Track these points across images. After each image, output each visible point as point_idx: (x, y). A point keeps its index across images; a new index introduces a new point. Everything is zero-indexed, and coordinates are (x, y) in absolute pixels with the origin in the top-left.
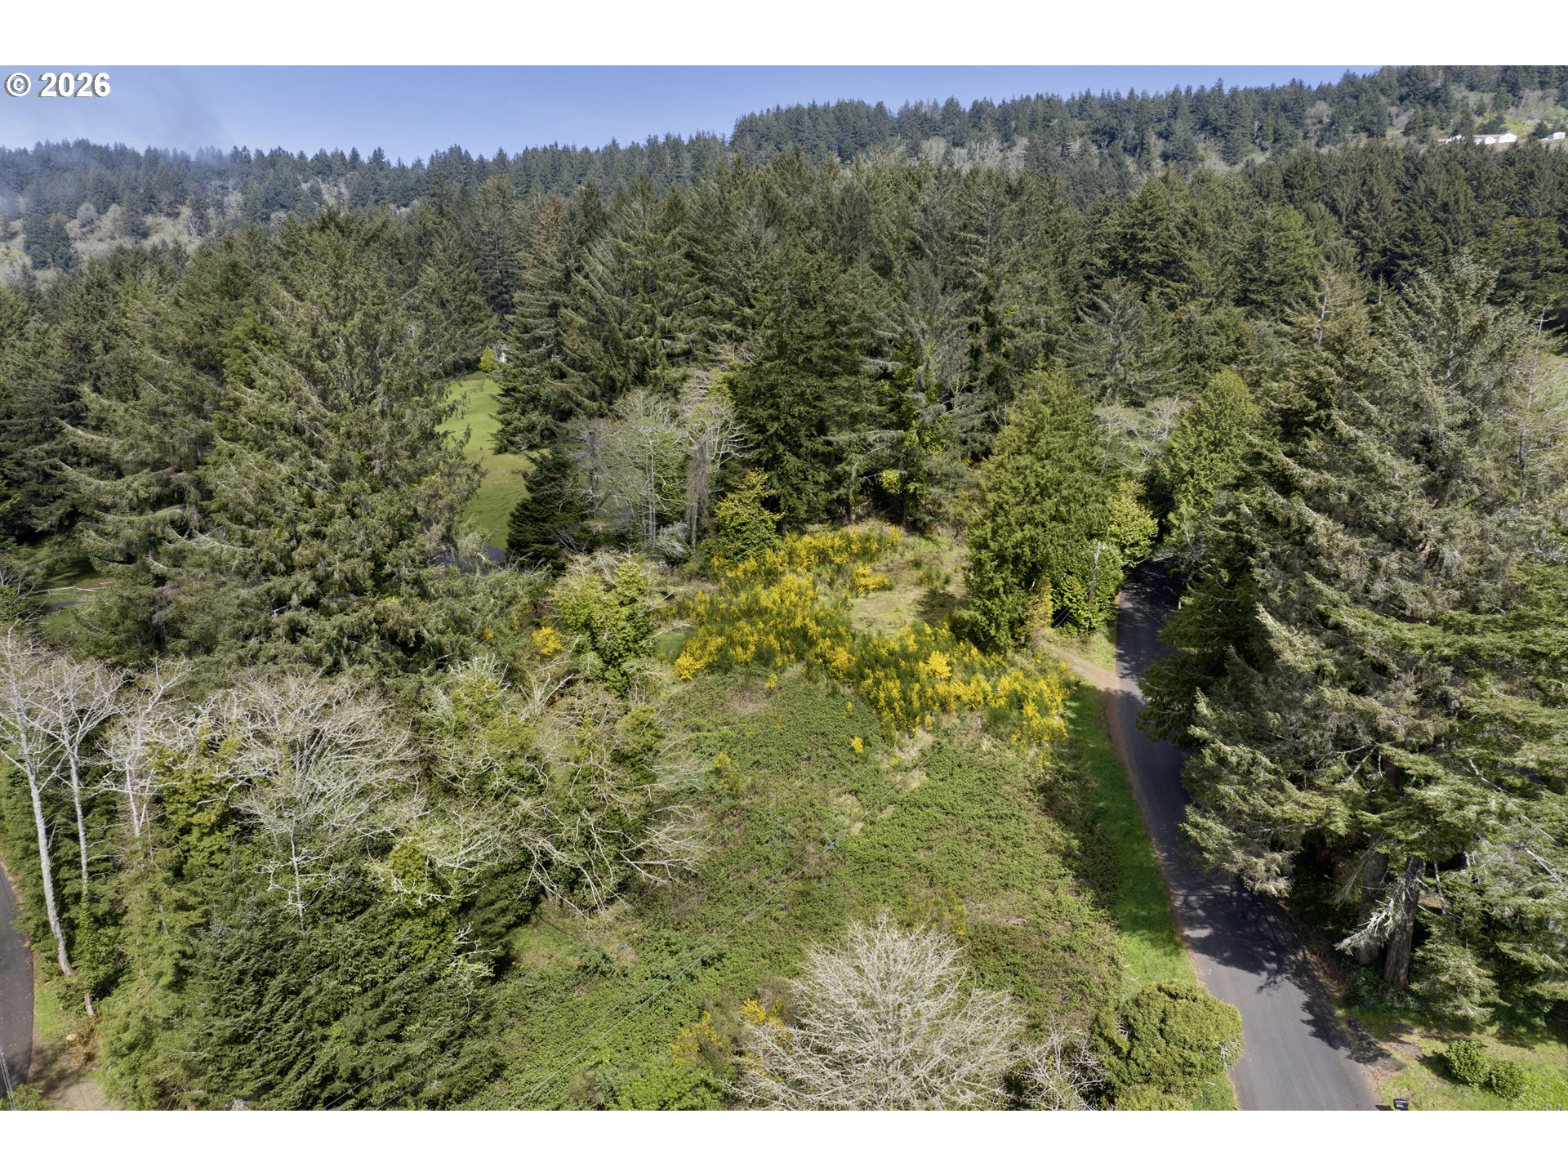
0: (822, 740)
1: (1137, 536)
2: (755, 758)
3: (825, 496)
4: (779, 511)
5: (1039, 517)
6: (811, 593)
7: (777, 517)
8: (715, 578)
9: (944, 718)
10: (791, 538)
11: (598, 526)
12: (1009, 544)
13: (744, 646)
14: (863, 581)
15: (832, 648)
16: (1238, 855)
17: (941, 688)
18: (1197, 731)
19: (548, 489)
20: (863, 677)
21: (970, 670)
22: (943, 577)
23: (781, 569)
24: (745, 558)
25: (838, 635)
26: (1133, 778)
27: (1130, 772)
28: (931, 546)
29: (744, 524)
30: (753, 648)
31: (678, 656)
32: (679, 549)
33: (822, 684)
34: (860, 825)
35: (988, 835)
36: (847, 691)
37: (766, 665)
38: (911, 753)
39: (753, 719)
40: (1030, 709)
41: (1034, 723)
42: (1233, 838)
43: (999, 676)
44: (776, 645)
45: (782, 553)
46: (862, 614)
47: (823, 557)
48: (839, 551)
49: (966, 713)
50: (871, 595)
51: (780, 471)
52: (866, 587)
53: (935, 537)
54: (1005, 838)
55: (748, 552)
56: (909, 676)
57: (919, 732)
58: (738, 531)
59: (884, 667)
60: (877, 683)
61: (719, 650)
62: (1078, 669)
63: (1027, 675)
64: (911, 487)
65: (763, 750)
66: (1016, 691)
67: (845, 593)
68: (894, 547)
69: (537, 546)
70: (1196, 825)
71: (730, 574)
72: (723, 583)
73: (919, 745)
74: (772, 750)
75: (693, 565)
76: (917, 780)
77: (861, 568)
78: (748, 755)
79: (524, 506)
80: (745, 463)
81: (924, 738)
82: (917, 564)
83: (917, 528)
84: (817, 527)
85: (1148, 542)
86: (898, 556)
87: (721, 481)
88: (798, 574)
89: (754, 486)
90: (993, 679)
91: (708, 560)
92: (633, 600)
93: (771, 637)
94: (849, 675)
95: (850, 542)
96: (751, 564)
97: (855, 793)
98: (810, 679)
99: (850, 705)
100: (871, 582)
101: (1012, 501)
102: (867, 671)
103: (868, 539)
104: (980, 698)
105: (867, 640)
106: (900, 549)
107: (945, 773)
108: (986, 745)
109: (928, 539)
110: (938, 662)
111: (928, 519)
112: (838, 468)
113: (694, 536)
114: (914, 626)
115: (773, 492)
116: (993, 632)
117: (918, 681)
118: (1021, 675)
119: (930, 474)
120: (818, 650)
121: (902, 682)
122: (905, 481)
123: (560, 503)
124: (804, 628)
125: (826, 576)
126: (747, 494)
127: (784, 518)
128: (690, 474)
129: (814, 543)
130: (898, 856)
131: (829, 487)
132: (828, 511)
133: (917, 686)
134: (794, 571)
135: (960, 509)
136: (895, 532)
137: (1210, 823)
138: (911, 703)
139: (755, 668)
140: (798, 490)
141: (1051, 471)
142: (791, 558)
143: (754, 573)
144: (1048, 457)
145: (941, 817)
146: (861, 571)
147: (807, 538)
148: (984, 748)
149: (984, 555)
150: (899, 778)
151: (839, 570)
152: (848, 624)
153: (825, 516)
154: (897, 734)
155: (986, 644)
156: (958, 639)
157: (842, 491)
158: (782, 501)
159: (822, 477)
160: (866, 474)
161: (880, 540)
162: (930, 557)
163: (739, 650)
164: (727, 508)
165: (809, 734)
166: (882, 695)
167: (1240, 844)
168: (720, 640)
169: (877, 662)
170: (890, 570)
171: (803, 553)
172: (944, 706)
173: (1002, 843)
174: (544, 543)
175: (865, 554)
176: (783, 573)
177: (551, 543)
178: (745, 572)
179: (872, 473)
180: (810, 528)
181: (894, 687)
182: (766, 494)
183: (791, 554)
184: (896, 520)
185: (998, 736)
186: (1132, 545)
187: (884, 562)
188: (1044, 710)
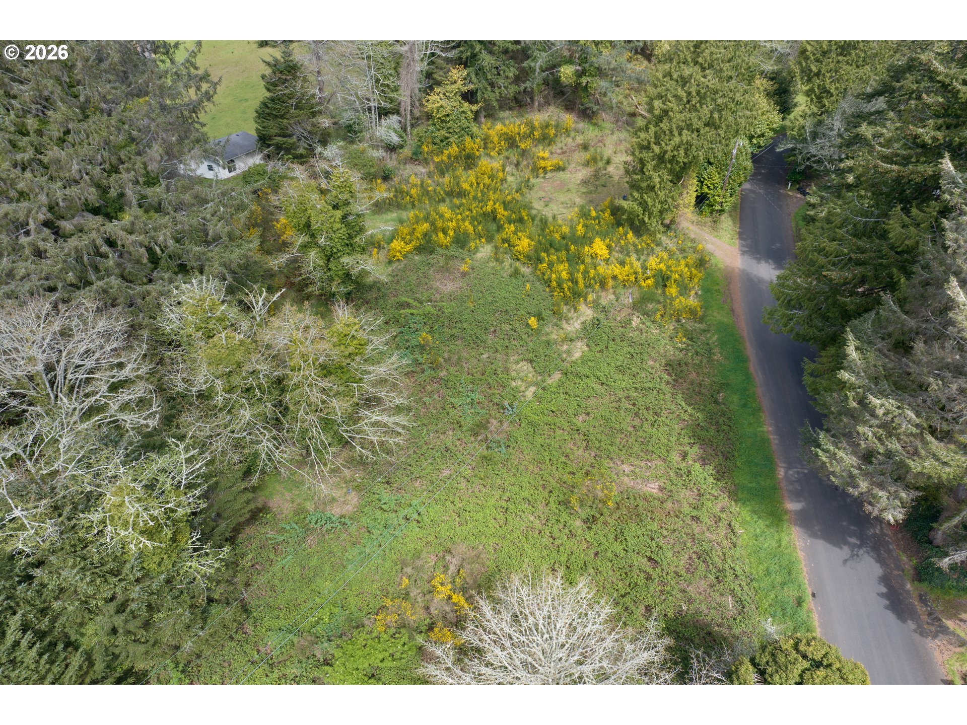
0: (505, 317)
1: (764, 128)
2: (451, 332)
3: (513, 89)
4: (477, 102)
5: (697, 124)
6: (501, 175)
7: (475, 108)
8: (426, 162)
9: (603, 294)
10: (486, 123)
11: (325, 122)
12: (669, 148)
13: (445, 232)
14: (542, 164)
15: (515, 233)
16: (864, 485)
17: (601, 269)
18: (845, 375)
19: (281, 90)
20: (540, 260)
21: (625, 251)
22: (605, 158)
23: (477, 153)
24: (449, 144)
25: (521, 220)
26: (750, 351)
27: (748, 345)
28: (597, 132)
29: (448, 115)
30: (451, 233)
31: (392, 241)
32: (395, 139)
33: (507, 264)
34: (533, 389)
35: (634, 405)
36: (526, 270)
37: (462, 247)
38: (574, 326)
39: (452, 297)
40: (673, 290)
41: (676, 303)
42: (860, 468)
43: (648, 255)
44: (470, 229)
45: (478, 140)
46: (541, 194)
47: (511, 142)
48: (525, 137)
49: (620, 290)
50: (549, 175)
51: (477, 67)
52: (544, 168)
53: (600, 122)
54: (647, 409)
55: (452, 139)
56: (575, 260)
57: (582, 308)
58: (443, 121)
59: (557, 250)
60: (551, 265)
61: (425, 235)
62: (709, 247)
63: (671, 254)
64: (584, 80)
65: (459, 325)
66: (661, 270)
67: (527, 173)
68: (567, 132)
69: (279, 139)
70: (826, 451)
71: (436, 159)
72: (432, 167)
73: (582, 319)
74: (465, 325)
75: (407, 152)
76: (579, 350)
77: (542, 152)
78: (446, 329)
79: (265, 104)
80: (448, 60)
81: (587, 313)
82: (585, 147)
83: (587, 115)
84: (507, 113)
85: (771, 134)
86: (570, 140)
87: (429, 75)
88: (491, 157)
89: (455, 82)
90: (643, 258)
91: (420, 146)
92: (347, 203)
93: (467, 223)
94: (529, 258)
95: (533, 128)
96: (454, 149)
97: (531, 361)
98: (497, 260)
99: (528, 286)
100: (548, 164)
101: (676, 108)
102: (543, 254)
103: (547, 126)
104: (632, 278)
105: (544, 222)
106: (573, 134)
107: (603, 346)
108: (635, 321)
109: (595, 124)
110: (599, 247)
111: (595, 108)
112: (525, 64)
113: (408, 124)
114: (582, 207)
115: (471, 86)
116: (646, 219)
117: (583, 263)
118: (665, 256)
119: (599, 69)
120: (504, 235)
121: (570, 265)
122: (580, 74)
123: (293, 102)
124: (494, 211)
125: (514, 158)
126: (449, 88)
127: (481, 107)
128: (402, 71)
129: (505, 129)
130: (561, 421)
131: (517, 80)
132: (516, 100)
133: (582, 267)
134: (488, 155)
135: (621, 97)
136: (569, 119)
137: (841, 454)
138: (577, 283)
139: (454, 251)
140: (492, 85)
141: (711, 80)
142: (485, 144)
143: (456, 158)
144: (711, 66)
145: (597, 387)
146: (541, 154)
147: (499, 126)
148: (634, 324)
149: (645, 155)
150: (565, 347)
151: (524, 153)
152: (528, 207)
153: (513, 104)
154: (565, 309)
155: (639, 228)
156: (619, 224)
157: (528, 84)
158: (479, 94)
159: (512, 73)
160: (547, 69)
161: (557, 127)
162: (596, 140)
163: (441, 235)
164: (436, 101)
165: (494, 312)
166: (554, 276)
167: (866, 474)
168: (426, 226)
169: (552, 245)
170: (564, 153)
171: (496, 139)
172: (603, 285)
173: (645, 412)
174: (284, 136)
175: (545, 139)
176: (479, 157)
177: (290, 136)
178: (449, 157)
179: (553, 67)
180: (502, 114)
181: (563, 270)
182: (465, 89)
183: (486, 140)
184: (569, 107)
185: (646, 314)
186: (759, 136)
187: (560, 145)
188: (684, 290)
